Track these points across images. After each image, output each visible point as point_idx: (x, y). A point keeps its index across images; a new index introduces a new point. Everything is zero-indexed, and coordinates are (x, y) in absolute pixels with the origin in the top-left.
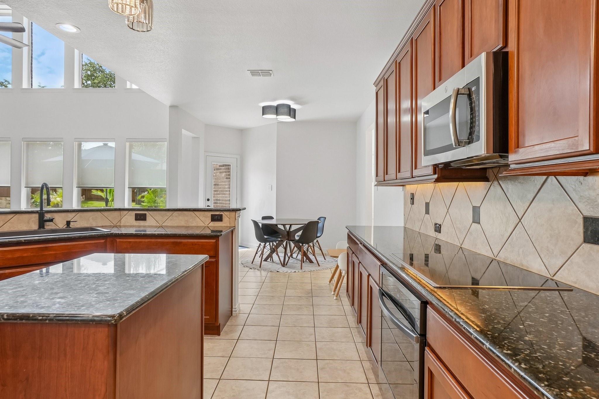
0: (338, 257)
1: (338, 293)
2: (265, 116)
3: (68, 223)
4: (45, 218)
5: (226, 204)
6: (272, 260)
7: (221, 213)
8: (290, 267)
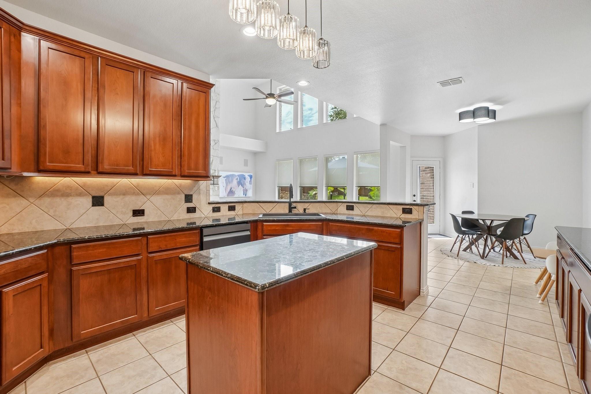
0: (545, 259)
1: (546, 296)
2: (462, 121)
3: (305, 210)
4: (292, 206)
5: (430, 199)
6: (471, 251)
7: (411, 207)
8: (489, 260)
